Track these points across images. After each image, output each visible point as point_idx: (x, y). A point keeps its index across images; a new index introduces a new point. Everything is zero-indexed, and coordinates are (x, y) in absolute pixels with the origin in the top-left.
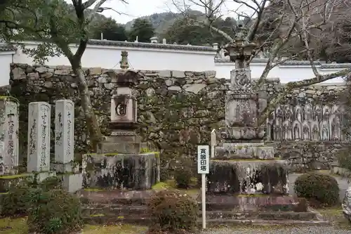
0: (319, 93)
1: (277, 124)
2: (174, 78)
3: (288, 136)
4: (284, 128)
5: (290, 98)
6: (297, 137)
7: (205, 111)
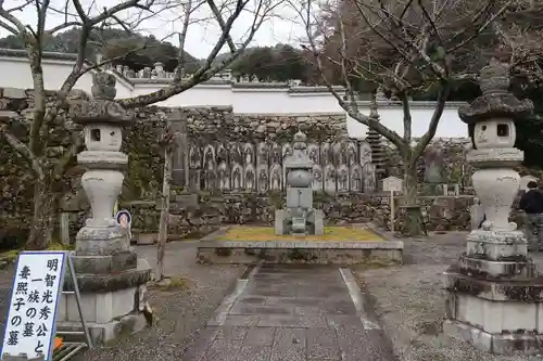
0: (284, 126)
1: (211, 168)
2: (7, 98)
3: (224, 185)
4: (219, 173)
5: (244, 133)
6: (236, 186)
7: (56, 148)
